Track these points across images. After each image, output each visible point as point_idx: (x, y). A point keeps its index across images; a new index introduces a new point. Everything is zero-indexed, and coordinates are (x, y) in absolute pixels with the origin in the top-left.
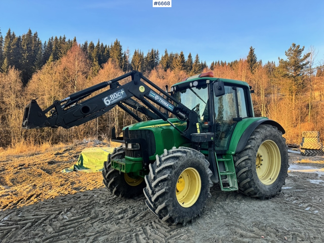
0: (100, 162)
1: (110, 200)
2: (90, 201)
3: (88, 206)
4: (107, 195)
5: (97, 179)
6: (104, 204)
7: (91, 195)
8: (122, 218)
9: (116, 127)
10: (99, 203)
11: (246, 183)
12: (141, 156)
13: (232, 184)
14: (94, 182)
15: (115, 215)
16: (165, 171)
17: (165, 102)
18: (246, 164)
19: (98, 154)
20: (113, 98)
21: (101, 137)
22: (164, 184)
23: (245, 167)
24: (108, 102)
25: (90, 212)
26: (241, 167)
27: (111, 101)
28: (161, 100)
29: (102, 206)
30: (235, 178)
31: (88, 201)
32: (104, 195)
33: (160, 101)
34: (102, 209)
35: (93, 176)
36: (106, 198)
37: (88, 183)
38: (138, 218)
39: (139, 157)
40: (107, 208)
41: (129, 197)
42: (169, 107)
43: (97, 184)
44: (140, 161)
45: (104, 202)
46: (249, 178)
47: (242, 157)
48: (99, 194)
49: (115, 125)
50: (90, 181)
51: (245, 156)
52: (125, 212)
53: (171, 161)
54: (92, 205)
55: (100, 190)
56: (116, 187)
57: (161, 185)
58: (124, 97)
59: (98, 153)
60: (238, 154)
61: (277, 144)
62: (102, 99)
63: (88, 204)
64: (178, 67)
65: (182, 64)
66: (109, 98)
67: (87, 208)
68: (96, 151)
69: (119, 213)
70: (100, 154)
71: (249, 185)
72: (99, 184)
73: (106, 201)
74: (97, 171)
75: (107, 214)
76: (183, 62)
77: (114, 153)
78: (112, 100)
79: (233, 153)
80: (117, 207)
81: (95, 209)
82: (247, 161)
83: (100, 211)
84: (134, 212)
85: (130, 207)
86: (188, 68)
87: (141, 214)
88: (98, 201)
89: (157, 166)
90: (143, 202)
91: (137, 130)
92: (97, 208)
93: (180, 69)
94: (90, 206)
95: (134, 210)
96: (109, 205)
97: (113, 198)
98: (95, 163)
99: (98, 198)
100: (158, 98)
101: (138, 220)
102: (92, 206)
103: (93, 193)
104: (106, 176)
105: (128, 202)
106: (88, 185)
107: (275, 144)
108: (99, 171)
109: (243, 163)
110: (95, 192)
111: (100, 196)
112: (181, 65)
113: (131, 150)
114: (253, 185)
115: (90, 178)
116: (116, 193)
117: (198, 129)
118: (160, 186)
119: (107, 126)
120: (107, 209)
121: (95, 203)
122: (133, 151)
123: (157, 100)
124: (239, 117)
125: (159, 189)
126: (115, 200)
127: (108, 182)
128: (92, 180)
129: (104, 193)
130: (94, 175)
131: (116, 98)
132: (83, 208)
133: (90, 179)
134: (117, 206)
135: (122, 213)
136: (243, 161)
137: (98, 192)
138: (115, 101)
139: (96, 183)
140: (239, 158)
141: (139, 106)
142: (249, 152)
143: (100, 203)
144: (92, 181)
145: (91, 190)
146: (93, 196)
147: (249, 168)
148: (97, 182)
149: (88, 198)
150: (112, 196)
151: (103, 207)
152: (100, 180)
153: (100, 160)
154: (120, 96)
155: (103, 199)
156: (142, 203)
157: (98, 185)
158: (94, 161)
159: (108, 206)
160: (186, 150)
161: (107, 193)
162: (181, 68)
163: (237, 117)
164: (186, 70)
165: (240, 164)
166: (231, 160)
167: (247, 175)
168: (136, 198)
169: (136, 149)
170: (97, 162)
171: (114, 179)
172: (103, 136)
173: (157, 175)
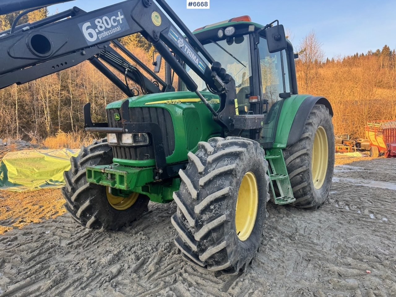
0: (39, 173)
1: (80, 238)
2: (39, 244)
3: (39, 254)
4: (71, 229)
5: (41, 202)
6: (71, 247)
7: (38, 233)
8: (120, 272)
9: (47, 123)
10: (59, 246)
11: (299, 190)
12: (152, 157)
13: (284, 193)
14: (37, 207)
15: (103, 268)
16: (219, 182)
17: (193, 55)
18: (302, 162)
19: (34, 160)
20: (101, 27)
21: (28, 135)
22: (220, 206)
23: (301, 166)
24: (91, 35)
25: (46, 268)
26: (294, 167)
27: (98, 34)
28: (187, 50)
29: (69, 252)
30: (289, 184)
31: (35, 244)
32: (65, 229)
33: (185, 50)
34: (70, 257)
35: (32, 196)
36: (72, 236)
37: (26, 210)
38: (151, 267)
39: (148, 158)
40: (79, 254)
41: (117, 229)
42: (199, 66)
43: (44, 210)
44: (149, 167)
45: (69, 244)
46: (306, 181)
47: (296, 152)
48: (53, 228)
49: (45, 119)
50: (30, 206)
51: (300, 150)
52: (119, 259)
53: (226, 162)
54: (45, 252)
55: (53, 221)
56: (94, 215)
57: (215, 207)
58: (124, 30)
59: (34, 158)
60: (290, 148)
61: (326, 132)
62: (79, 25)
63: (37, 252)
64: (132, 43)
65: (138, 39)
66: (94, 27)
67: (37, 259)
68: (29, 156)
69: (109, 262)
70: (37, 160)
71: (303, 192)
72: (48, 209)
73: (73, 240)
74: (36, 188)
75: (85, 266)
76: (138, 37)
77: (84, 155)
78: (100, 32)
79: (284, 146)
80: (100, 250)
81: (55, 259)
82: (303, 157)
83: (68, 262)
84: (138, 258)
85: (126, 247)
86: (145, 45)
87: (154, 259)
88: (57, 242)
89: (201, 173)
90: (144, 235)
91: (141, 108)
92: (58, 257)
93: (135, 46)
94: (42, 253)
95: (135, 252)
96: (81, 247)
97: (86, 235)
98: (30, 174)
99: (55, 237)
100: (183, 45)
101: (152, 271)
102: (47, 254)
103: (42, 227)
104: (73, 198)
105: (117, 238)
106: (26, 213)
107: (324, 133)
108: (40, 188)
109: (298, 160)
110: (46, 225)
111: (59, 232)
112: (136, 41)
113: (130, 147)
114: (309, 191)
115: (28, 201)
116: (94, 226)
117: (236, 109)
118: (212, 209)
119: (33, 122)
120: (80, 256)
121: (52, 247)
122: (136, 147)
123: (181, 48)
124: (285, 92)
125: (212, 217)
126: (89, 236)
127: (77, 208)
128: (31, 204)
129: (64, 227)
130: (34, 196)
131: (109, 29)
132: (30, 260)
133: (29, 203)
134: (98, 247)
135: (116, 261)
136: (298, 157)
137: (50, 224)
138: (106, 34)
139: (42, 209)
140: (291, 154)
141: (129, 68)
142: (306, 143)
143: (62, 245)
144: (34, 205)
145: (35, 222)
146: (44, 233)
147: (306, 167)
148: (43, 206)
149: (35, 239)
150: (81, 231)
151: (70, 254)
152: (48, 203)
153: (39, 169)
154: (116, 26)
155: (65, 238)
156: (143, 237)
157: (47, 213)
158: (28, 172)
159: (81, 250)
160: (245, 141)
161: (69, 225)
162: (137, 44)
163: (283, 92)
164: (143, 48)
165: (292, 163)
166: (281, 157)
167: (302, 178)
168: (128, 229)
169: (142, 144)
170: (33, 173)
171: (91, 201)
172: (31, 135)
173: (203, 190)
